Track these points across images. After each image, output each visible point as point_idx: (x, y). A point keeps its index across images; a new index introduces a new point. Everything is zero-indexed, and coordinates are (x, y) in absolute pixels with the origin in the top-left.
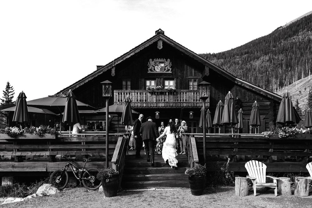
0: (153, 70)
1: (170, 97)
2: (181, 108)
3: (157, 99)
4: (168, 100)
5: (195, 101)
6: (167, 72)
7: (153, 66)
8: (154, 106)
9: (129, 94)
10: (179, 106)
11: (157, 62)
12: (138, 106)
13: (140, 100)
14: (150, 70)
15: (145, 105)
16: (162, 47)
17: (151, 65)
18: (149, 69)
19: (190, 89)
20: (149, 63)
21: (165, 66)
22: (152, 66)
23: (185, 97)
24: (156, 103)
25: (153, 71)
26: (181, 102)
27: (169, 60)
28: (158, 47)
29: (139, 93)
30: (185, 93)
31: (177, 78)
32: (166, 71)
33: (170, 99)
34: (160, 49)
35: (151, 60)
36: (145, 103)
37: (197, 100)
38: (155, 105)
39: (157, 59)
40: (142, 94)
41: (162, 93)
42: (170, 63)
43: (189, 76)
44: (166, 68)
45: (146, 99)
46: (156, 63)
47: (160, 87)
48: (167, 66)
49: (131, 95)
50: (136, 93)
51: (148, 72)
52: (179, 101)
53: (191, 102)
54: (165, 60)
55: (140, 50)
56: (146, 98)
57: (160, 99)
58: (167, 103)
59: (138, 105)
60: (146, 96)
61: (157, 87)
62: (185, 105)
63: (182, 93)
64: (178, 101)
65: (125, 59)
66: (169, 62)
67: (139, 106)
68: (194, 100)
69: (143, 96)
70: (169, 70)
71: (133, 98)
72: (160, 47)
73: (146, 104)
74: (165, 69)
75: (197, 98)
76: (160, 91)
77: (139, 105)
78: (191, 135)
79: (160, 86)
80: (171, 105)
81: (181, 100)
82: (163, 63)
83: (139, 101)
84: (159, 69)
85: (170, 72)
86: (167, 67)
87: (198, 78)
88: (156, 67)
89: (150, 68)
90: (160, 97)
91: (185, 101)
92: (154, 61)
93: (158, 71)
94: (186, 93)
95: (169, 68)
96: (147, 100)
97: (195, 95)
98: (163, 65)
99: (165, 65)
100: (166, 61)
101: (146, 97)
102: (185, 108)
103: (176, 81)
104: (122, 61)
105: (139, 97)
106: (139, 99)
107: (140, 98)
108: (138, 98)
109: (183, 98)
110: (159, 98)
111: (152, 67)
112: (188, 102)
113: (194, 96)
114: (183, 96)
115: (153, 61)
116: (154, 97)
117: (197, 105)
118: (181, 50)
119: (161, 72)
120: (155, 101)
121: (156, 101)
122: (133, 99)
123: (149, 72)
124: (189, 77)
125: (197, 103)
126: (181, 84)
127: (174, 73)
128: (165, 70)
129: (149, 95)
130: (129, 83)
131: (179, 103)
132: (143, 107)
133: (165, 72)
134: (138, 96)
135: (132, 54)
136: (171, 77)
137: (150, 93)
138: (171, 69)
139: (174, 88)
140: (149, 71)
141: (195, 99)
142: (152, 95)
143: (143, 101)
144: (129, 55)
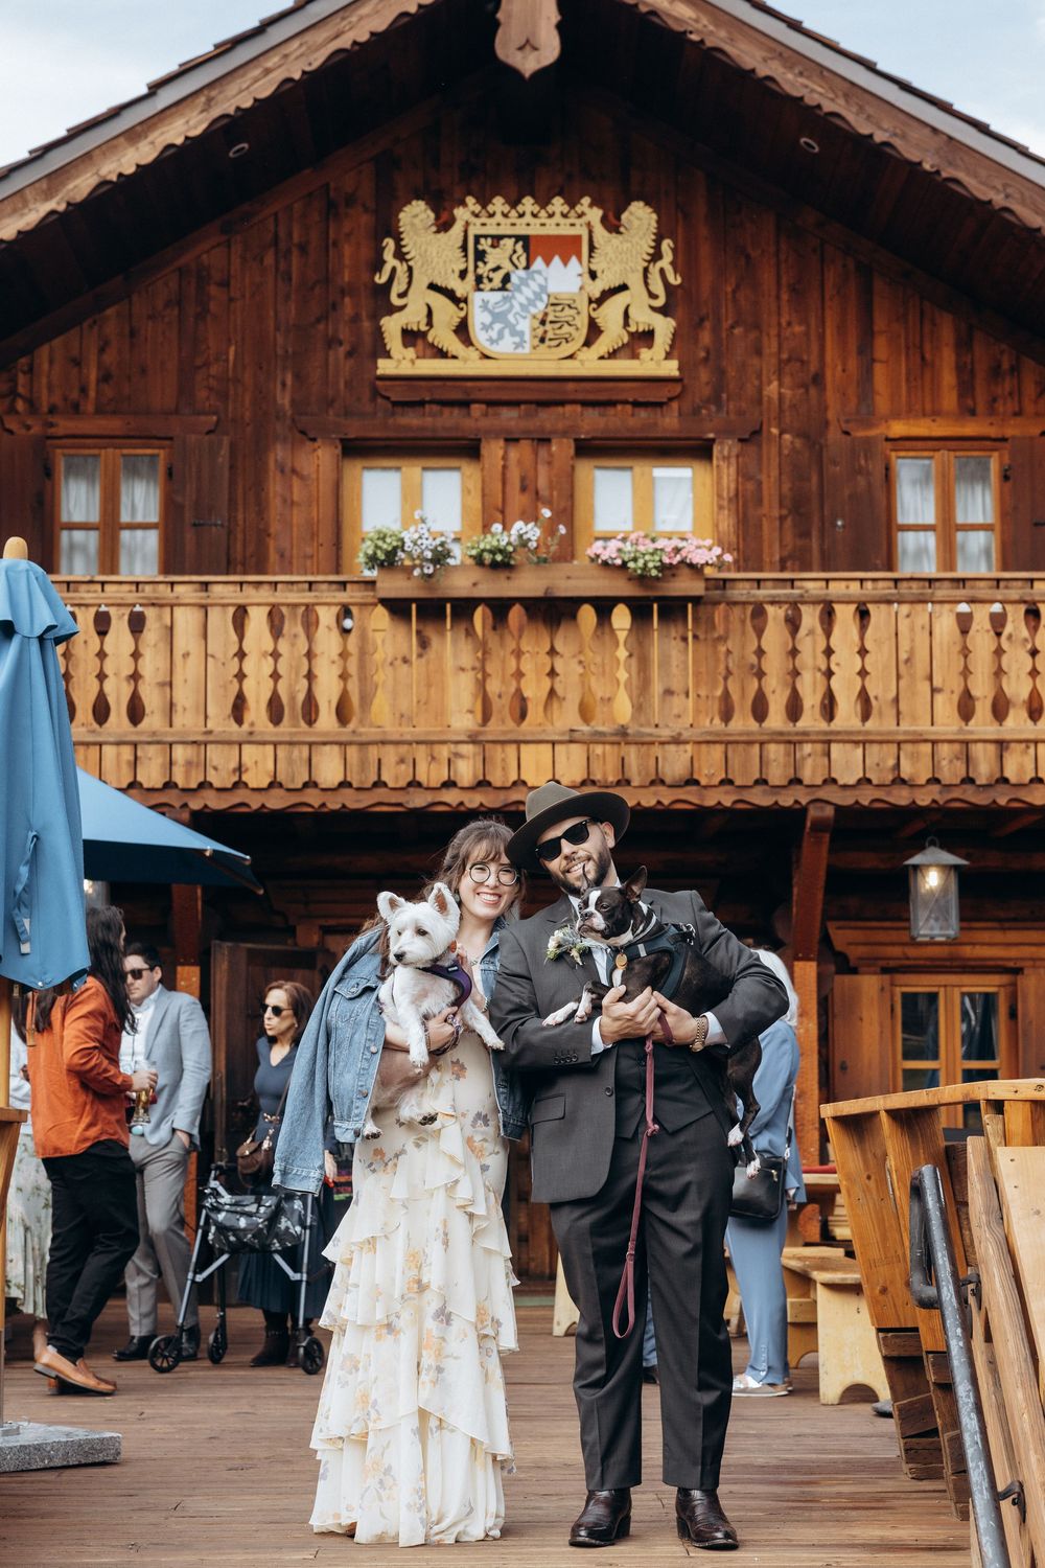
0: (443, 336)
1: (665, 663)
2: (798, 813)
3: (493, 687)
4: (638, 708)
5: (983, 709)
6: (623, 367)
7: (449, 294)
8: (449, 784)
9: (137, 624)
10: (777, 775)
11: (497, 240)
12: (239, 784)
13: (275, 710)
14: (410, 337)
15: (329, 770)
16: (549, 48)
17: (421, 281)
18: (392, 326)
19: (906, 569)
20: (400, 255)
21: (596, 289)
22: (433, 287)
23: (846, 663)
24: (473, 740)
25: (442, 354)
26: (804, 723)
27: (640, 217)
28: (507, 49)
29: (257, 619)
30: (845, 614)
31: (752, 437)
32: (613, 355)
33: (657, 688)
34: (529, 64)
35: (415, 216)
36: (343, 744)
37: (1000, 709)
38: (466, 772)
39: (498, 205)
40: (293, 627)
41: (553, 611)
42: (656, 256)
43: (896, 415)
44: (610, 315)
45: (353, 687)
46: (480, 256)
47: (533, 532)
48: (623, 287)
49: (152, 633)
50: (221, 620)
51: (385, 367)
52: (776, 719)
53: (923, 726)
54: (595, 215)
55: (278, 76)
56: (344, 676)
57: (535, 690)
58: (622, 736)
59: (240, 769)
60: (344, 655)
61: (489, 542)
62: (848, 764)
63: (810, 617)
64: (760, 710)
65: (81, 186)
66: (646, 245)
67: (257, 778)
68: (966, 708)
69: (310, 655)
70: (647, 337)
71: (188, 674)
72: (528, 45)
73: (352, 751)
74: (594, 331)
75: (999, 672)
76: (528, 584)
77: (259, 766)
78: (998, 1106)
79: (531, 516)
80: (676, 763)
81: (794, 710)
82: (565, 248)
83: (257, 712)
84: (525, 326)
85: (655, 362)
86: (620, 301)
87: (1004, 440)
88: (477, 298)
89: (413, 316)
90: (527, 665)
91: (847, 714)
92: (457, 230)
93: (506, 346)
94: (863, 615)
95: (643, 318)
96: (366, 700)
97: (982, 640)
98: (563, 278)
99: (593, 275)
100: (613, 225)
101: (357, 666)
102: (846, 799)
103: (729, 474)
104: (45, 208)
105: (258, 671)
106: (258, 693)
107: (275, 676)
108: (241, 676)
109: (829, 674)
110: (519, 674)
111: (439, 302)
112: (888, 724)
113: (965, 652)
114: (829, 652)
115: (444, 225)
116: (450, 663)
117: (1010, 772)
118: (791, 82)
119: (548, 364)
120: (463, 720)
121: (486, 717)
122: (184, 696)
123: (400, 362)
124: (898, 429)
125: (1002, 745)
126: (798, 508)
127: (704, 375)
128: (588, 343)
129: (385, 634)
130: (142, 500)
131: (779, 738)
132: (313, 799)
133: (590, 363)
134: (241, 655)
135: (175, 132)
136: (669, 422)
137: (397, 608)
138: (664, 327)
139: (704, 552)
140: (394, 341)
141: (982, 689)
142: (424, 644)
143: (310, 710)
144: (133, 135)
